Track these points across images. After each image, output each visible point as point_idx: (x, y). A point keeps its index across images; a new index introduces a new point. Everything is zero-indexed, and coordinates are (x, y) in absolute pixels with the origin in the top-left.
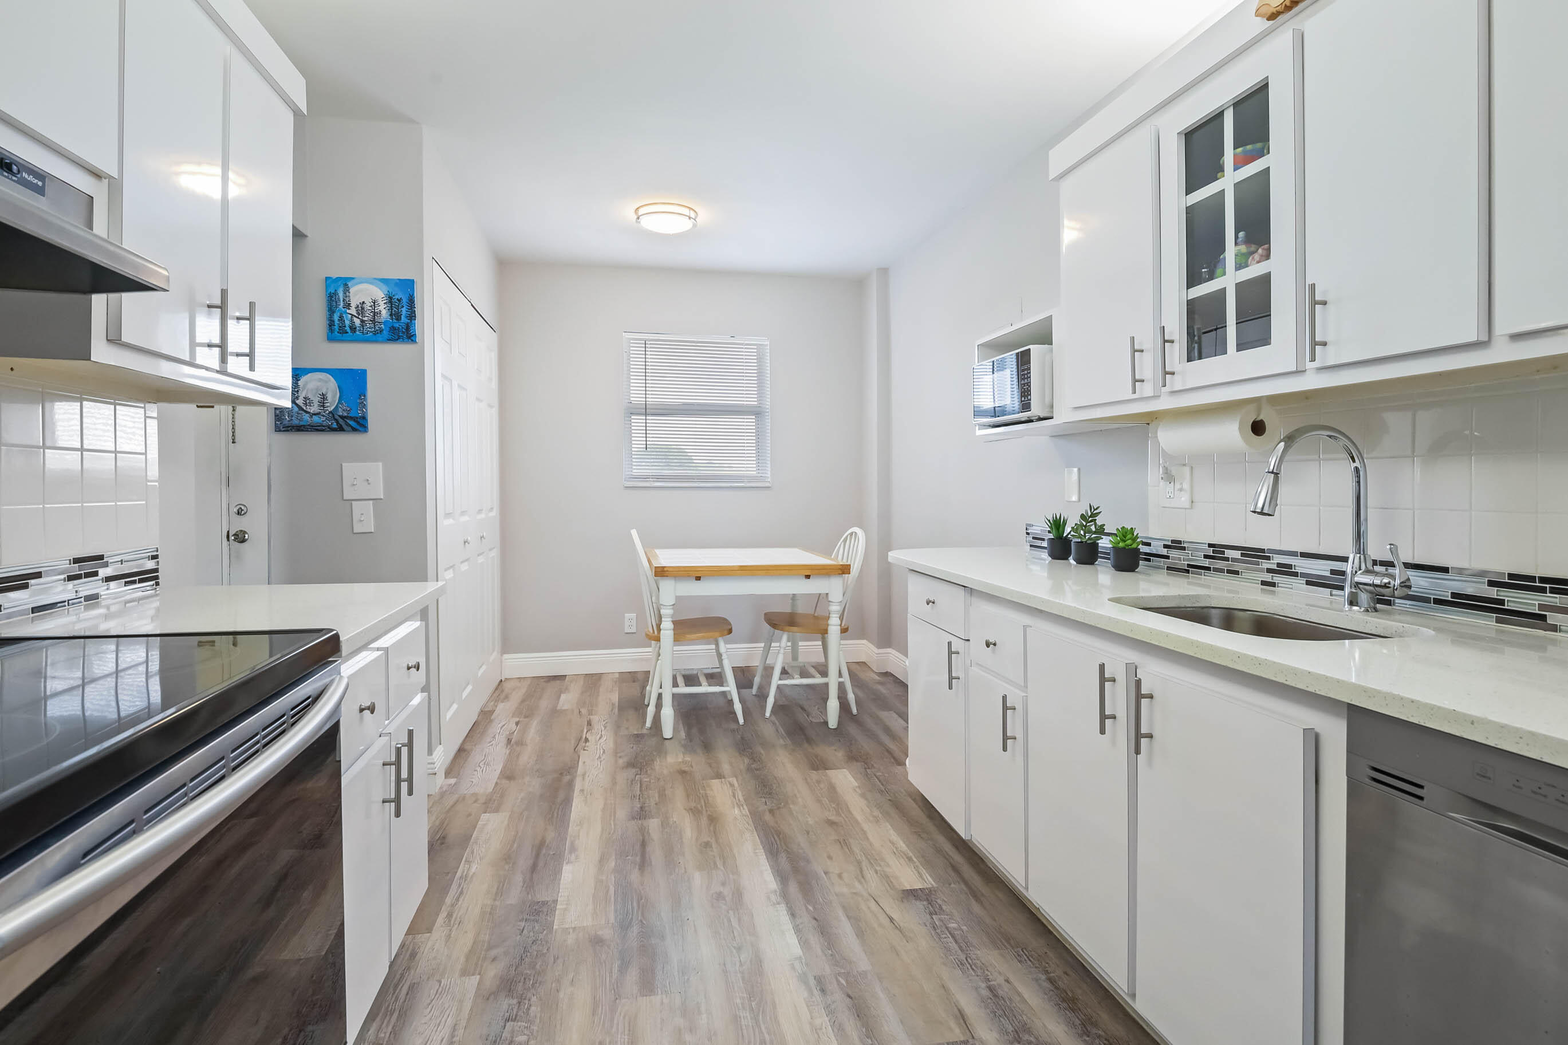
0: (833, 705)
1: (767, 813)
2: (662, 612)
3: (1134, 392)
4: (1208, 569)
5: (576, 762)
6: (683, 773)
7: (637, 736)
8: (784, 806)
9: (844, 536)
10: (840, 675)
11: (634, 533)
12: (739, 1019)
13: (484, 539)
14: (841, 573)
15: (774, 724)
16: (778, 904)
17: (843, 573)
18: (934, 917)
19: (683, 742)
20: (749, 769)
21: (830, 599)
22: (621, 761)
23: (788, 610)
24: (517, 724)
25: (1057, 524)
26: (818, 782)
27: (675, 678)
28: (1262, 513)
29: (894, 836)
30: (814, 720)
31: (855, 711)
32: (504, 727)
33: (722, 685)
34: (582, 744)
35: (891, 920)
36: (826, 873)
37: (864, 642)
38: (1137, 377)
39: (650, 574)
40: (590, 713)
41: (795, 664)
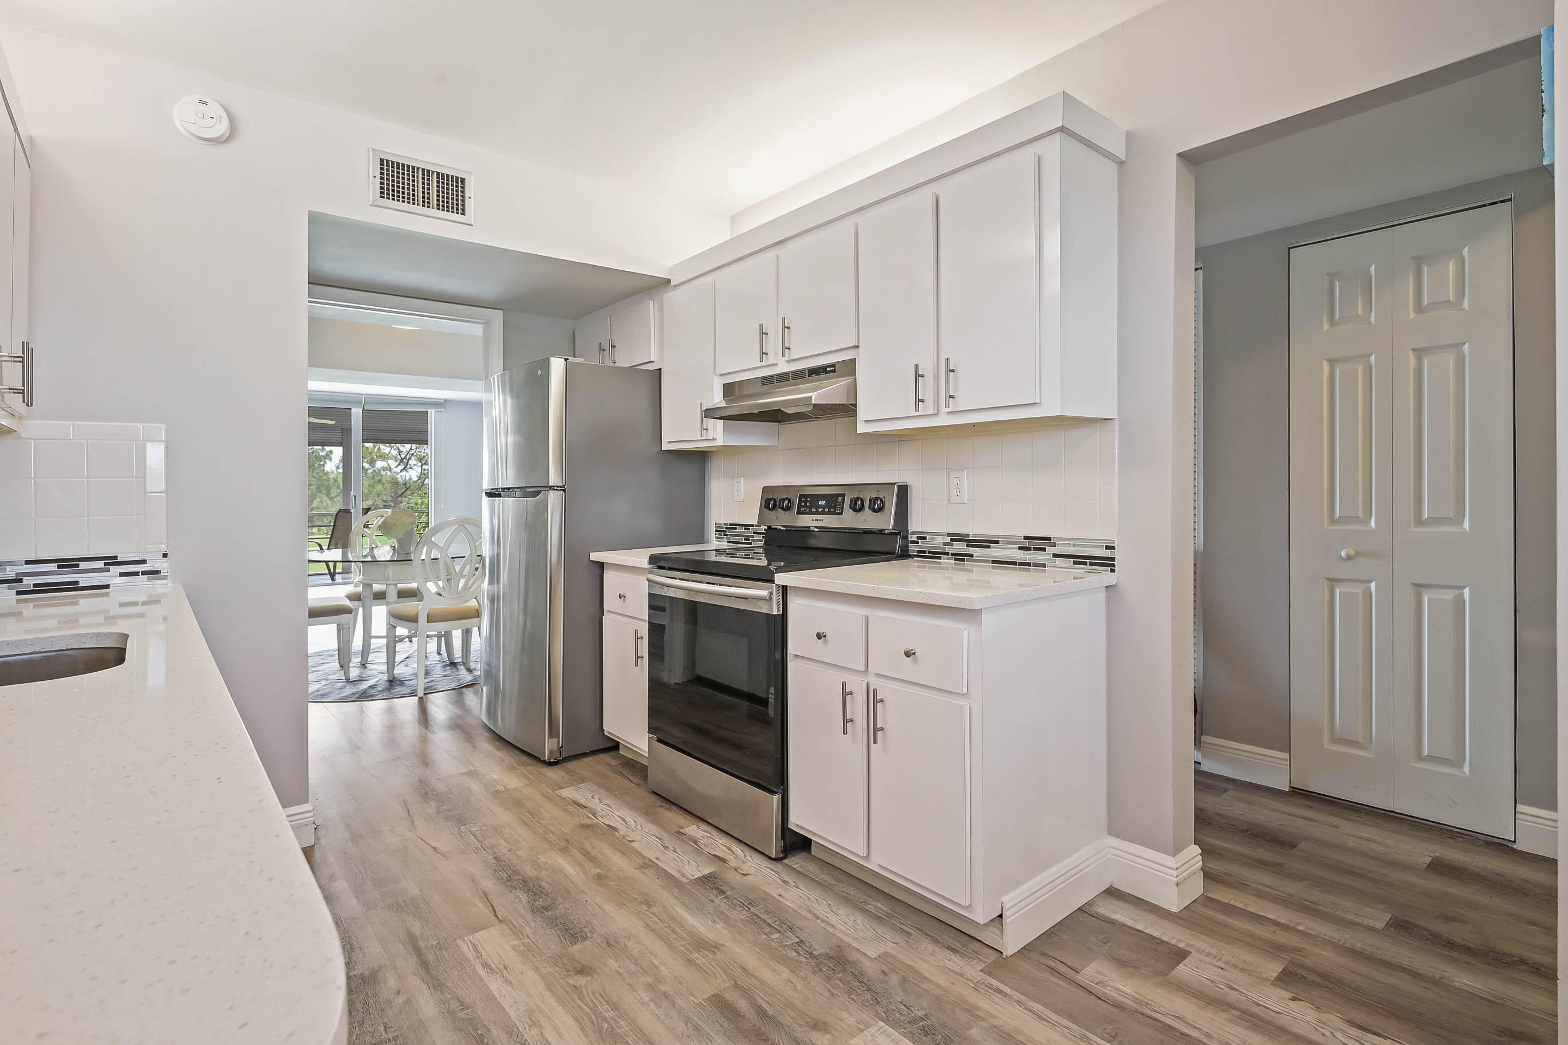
12: (613, 1008)
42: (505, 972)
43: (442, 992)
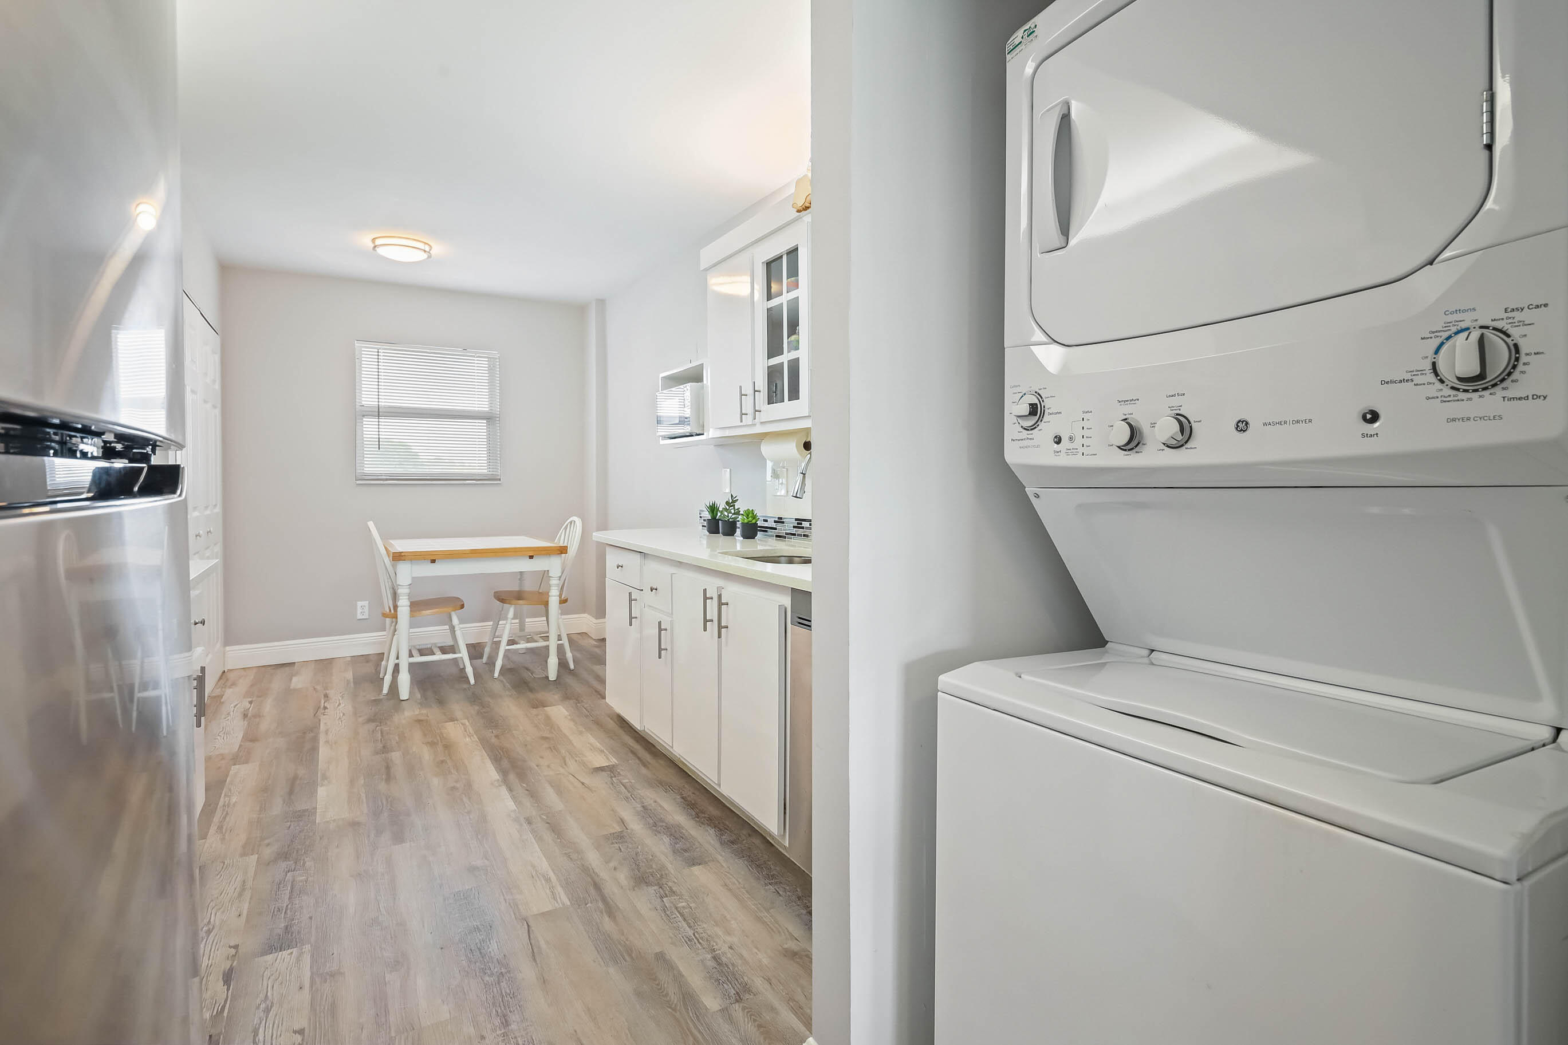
0: (553, 661)
1: (493, 737)
2: (400, 591)
3: (741, 421)
4: (794, 535)
5: (318, 724)
6: (419, 721)
7: (375, 700)
8: (508, 732)
9: (565, 525)
10: (560, 638)
11: (371, 524)
13: (211, 533)
14: (559, 553)
15: (502, 681)
16: (500, 786)
17: (562, 553)
18: (613, 779)
19: (419, 701)
20: (478, 713)
21: (550, 575)
22: (360, 720)
23: (516, 588)
24: (251, 703)
25: (713, 509)
26: (537, 715)
27: (410, 651)
28: (796, 497)
29: (592, 740)
30: (536, 676)
31: (572, 667)
32: (237, 706)
33: (455, 653)
34: (321, 710)
35: (583, 783)
36: (537, 766)
37: (585, 615)
38: (743, 412)
39: (387, 561)
40: (326, 688)
41: (522, 634)
42: (534, 874)
43: (583, 865)
